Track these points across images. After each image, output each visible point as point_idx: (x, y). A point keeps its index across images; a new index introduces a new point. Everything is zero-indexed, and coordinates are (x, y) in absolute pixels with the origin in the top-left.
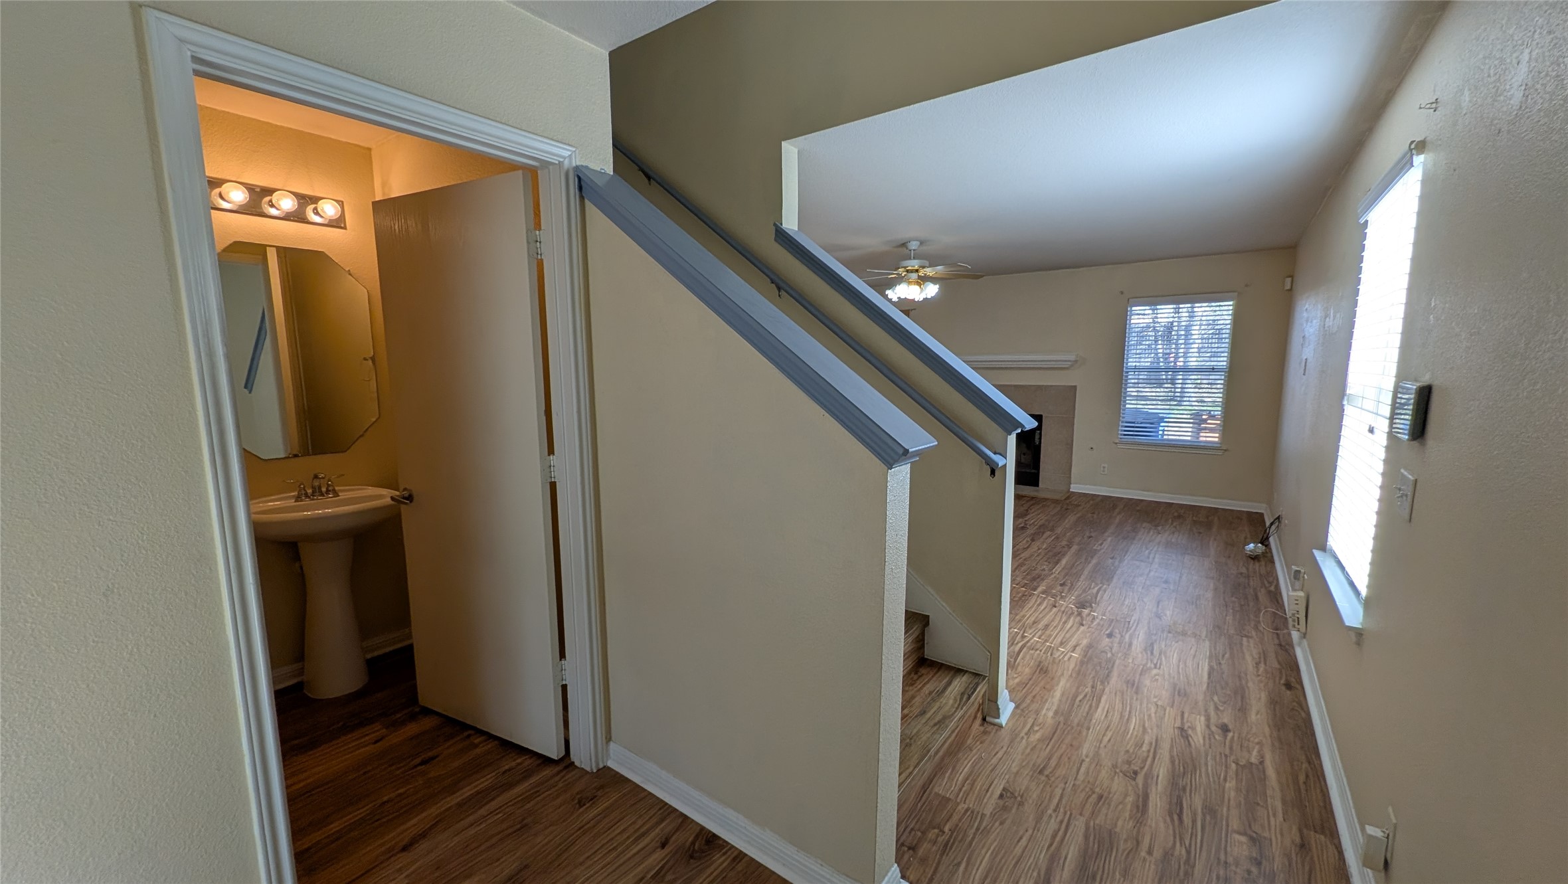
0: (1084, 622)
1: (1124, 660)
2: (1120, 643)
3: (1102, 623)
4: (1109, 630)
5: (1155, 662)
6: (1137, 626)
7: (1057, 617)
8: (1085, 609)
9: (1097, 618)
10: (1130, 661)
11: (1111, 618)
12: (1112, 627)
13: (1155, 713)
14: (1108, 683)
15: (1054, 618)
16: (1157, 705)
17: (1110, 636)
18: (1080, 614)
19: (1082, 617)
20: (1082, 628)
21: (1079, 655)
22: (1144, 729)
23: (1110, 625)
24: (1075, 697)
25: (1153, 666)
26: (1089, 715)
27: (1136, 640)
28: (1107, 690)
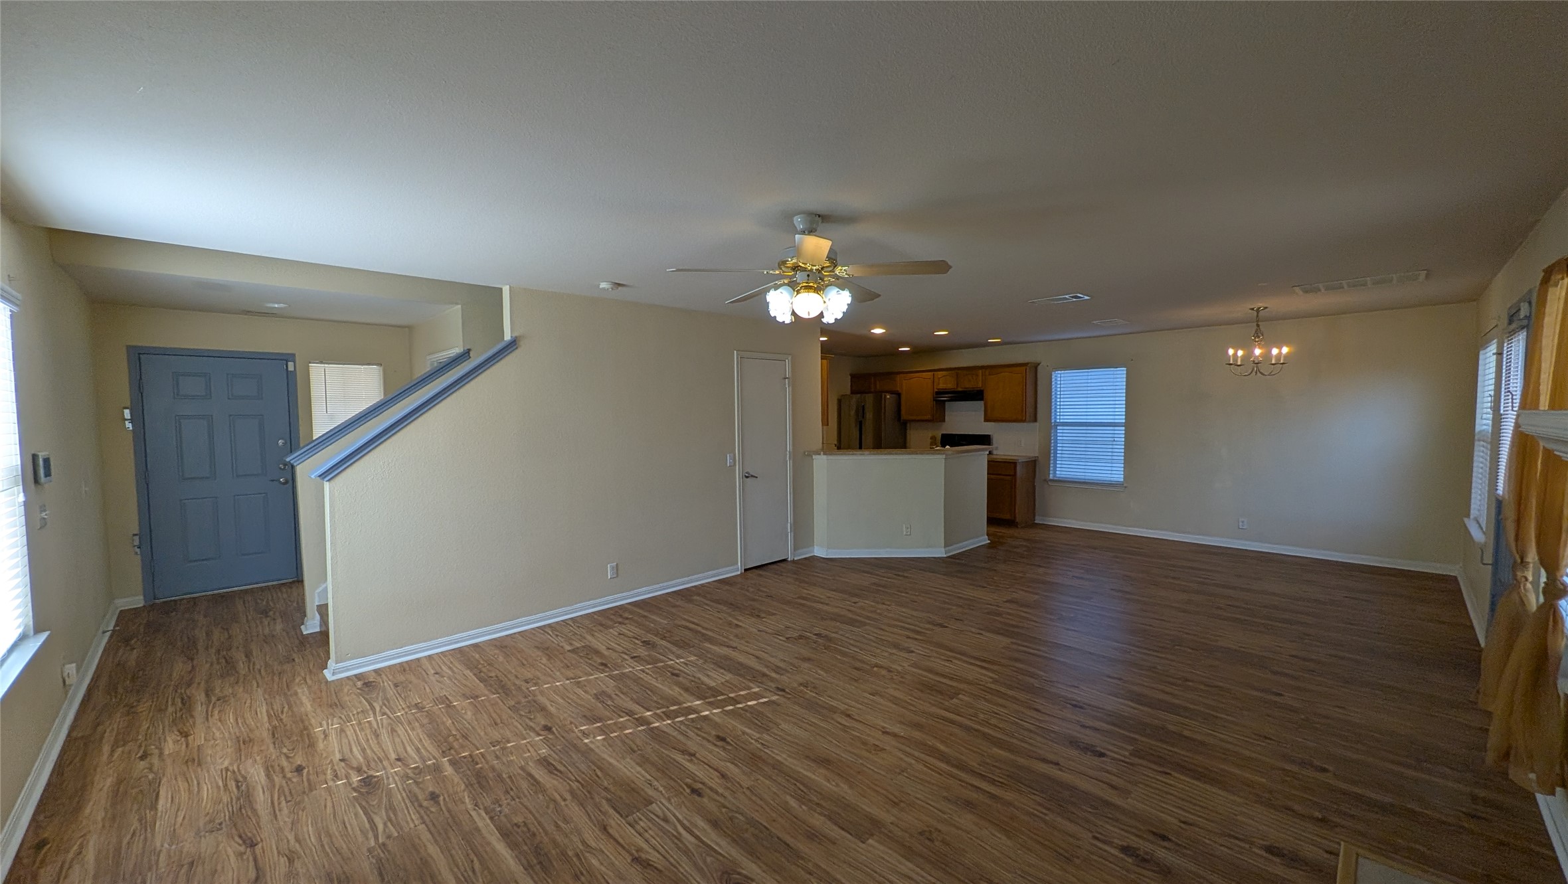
0: (343, 764)
1: (266, 757)
2: (282, 769)
3: (322, 777)
4: (305, 774)
5: (229, 773)
6: (272, 803)
7: (380, 750)
8: (360, 780)
9: (333, 780)
10: (258, 758)
11: (314, 792)
12: (305, 779)
13: (214, 733)
14: (269, 730)
15: (381, 747)
16: (214, 739)
17: (299, 769)
18: (359, 770)
19: (352, 768)
20: (338, 756)
21: (315, 732)
22: (220, 721)
23: (308, 780)
24: (290, 707)
25: (231, 768)
26: (270, 705)
27: (263, 782)
28: (267, 725)
